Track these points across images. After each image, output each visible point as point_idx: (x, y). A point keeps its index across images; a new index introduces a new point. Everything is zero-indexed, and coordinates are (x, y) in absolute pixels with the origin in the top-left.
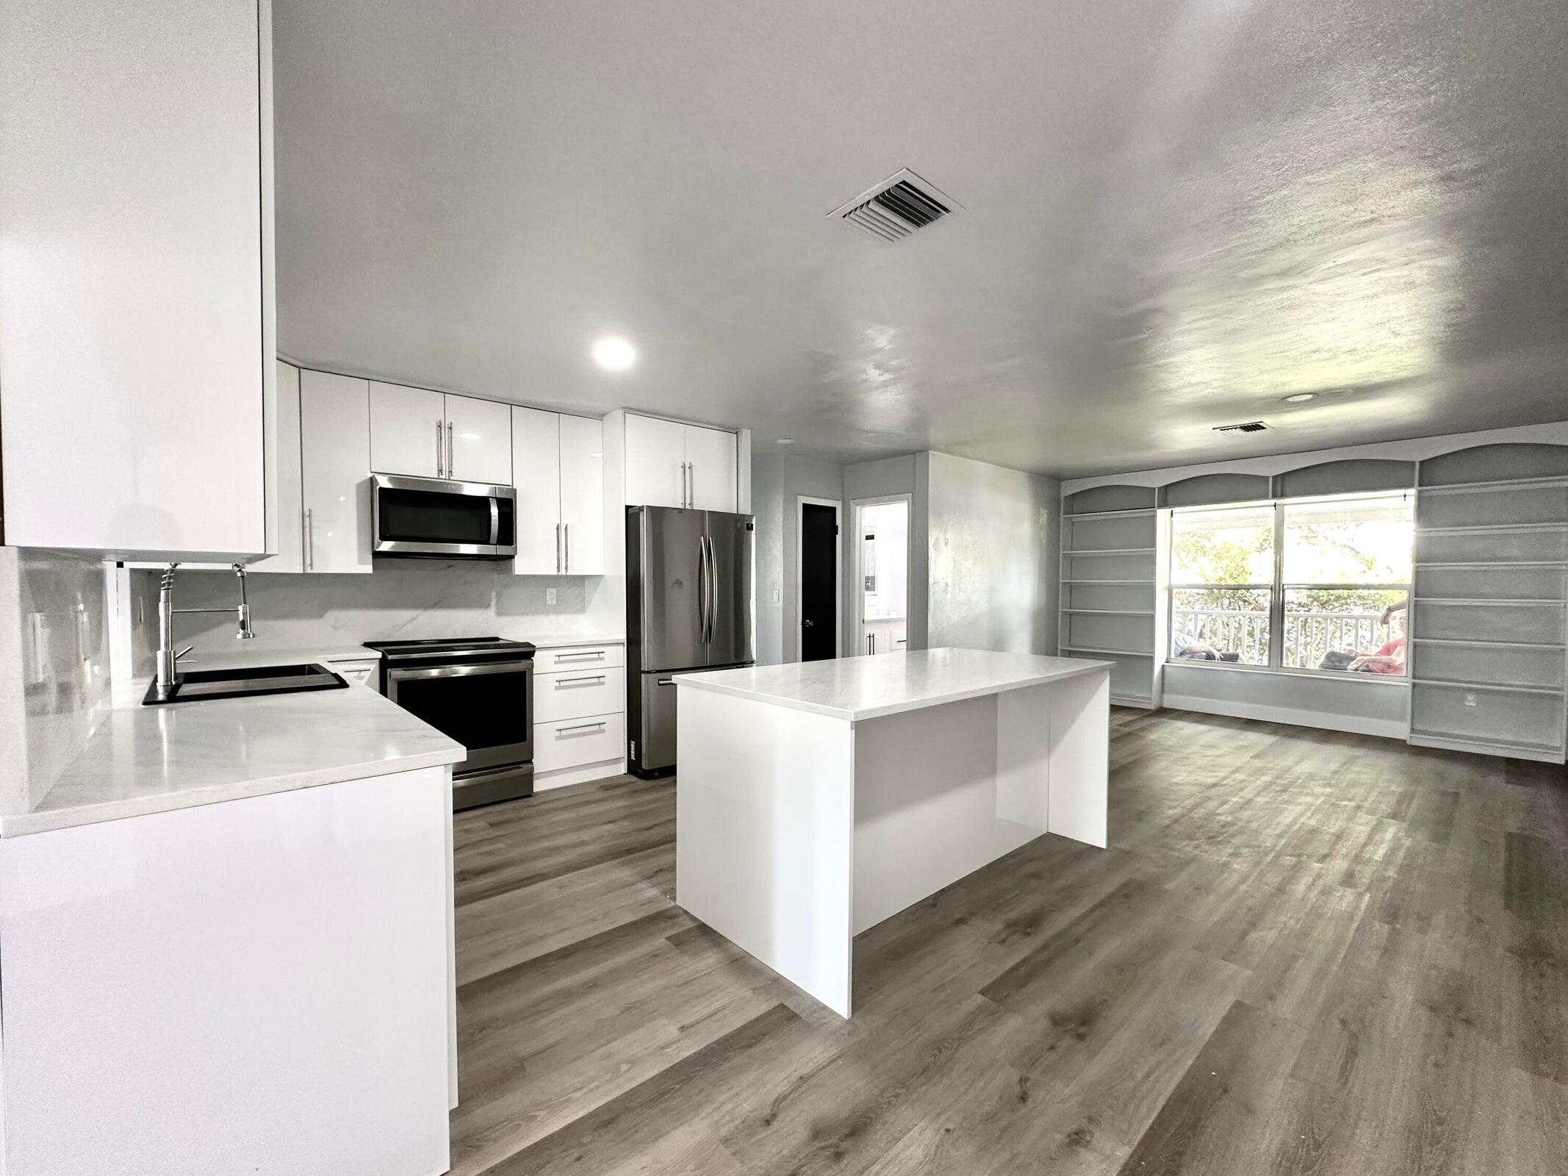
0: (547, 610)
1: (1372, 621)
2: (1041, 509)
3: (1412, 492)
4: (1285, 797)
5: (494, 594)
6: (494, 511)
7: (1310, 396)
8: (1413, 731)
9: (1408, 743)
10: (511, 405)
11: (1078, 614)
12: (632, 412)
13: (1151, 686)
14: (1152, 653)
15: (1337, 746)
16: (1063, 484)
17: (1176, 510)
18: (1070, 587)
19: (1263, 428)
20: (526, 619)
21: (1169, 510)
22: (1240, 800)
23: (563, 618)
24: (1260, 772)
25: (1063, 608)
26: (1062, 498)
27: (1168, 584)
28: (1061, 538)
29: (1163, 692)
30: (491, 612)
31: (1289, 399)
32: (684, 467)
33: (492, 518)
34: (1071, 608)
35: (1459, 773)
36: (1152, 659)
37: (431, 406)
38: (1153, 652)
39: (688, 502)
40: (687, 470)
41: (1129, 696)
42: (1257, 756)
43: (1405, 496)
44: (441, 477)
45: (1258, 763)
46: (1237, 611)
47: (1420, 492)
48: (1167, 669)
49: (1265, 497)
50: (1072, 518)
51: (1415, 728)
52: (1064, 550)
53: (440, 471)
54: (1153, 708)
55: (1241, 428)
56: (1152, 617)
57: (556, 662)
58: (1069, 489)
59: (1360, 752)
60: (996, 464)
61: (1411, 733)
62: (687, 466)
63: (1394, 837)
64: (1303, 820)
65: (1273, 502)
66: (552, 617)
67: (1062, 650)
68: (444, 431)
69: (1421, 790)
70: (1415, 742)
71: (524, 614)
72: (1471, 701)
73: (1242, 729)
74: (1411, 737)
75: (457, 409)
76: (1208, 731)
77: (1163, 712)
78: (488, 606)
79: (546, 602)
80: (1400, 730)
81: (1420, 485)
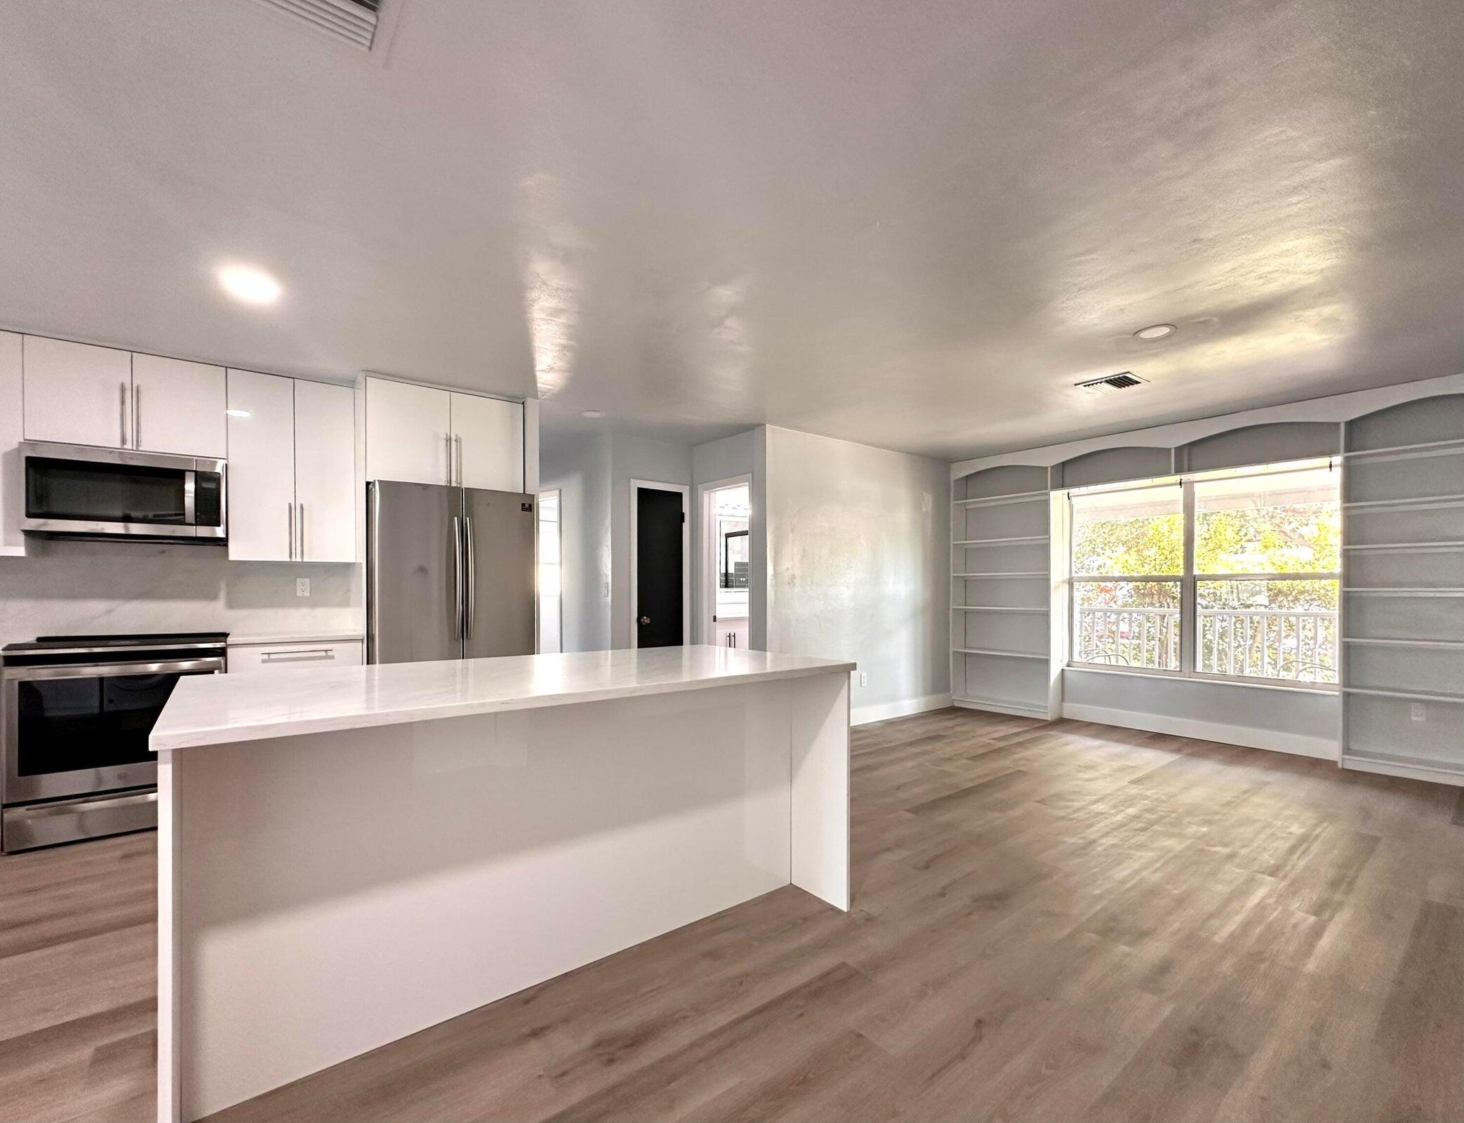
0: (298, 603)
1: (1316, 619)
2: (925, 494)
3: (1338, 460)
4: (1142, 838)
5: (223, 585)
6: (190, 486)
7: (1165, 330)
8: (1347, 750)
9: (1340, 766)
10: (226, 368)
11: (973, 612)
12: (374, 375)
13: (1047, 695)
14: (1047, 655)
15: (1248, 768)
16: (954, 466)
17: (1074, 491)
18: (965, 581)
19: (1137, 383)
20: (270, 613)
21: (1066, 491)
22: (1081, 841)
23: (319, 612)
24: (1130, 801)
25: (953, 605)
26: (952, 483)
27: (1068, 577)
28: (952, 527)
29: (1063, 700)
30: (220, 604)
31: (1144, 335)
32: (449, 440)
33: (186, 495)
34: (966, 605)
35: (1392, 807)
36: (1046, 662)
37: (115, 367)
38: (1049, 654)
39: (454, 479)
40: (453, 443)
41: (1026, 705)
42: (1136, 782)
43: (1331, 466)
44: (125, 447)
45: (1134, 790)
46: (1166, 609)
47: (1347, 459)
48: (1067, 674)
49: (1166, 473)
50: (965, 504)
51: (1351, 747)
52: (954, 541)
53: (123, 441)
54: (1049, 719)
55: (1107, 381)
56: (1046, 615)
57: (264, 661)
58: (960, 471)
59: (1274, 777)
60: (855, 441)
61: (1344, 753)
62: (453, 438)
63: (1260, 903)
64: (1144, 873)
65: (1177, 478)
66: (304, 611)
67: (954, 652)
68: (129, 396)
69: (1328, 831)
70: (1350, 765)
71: (265, 606)
72: (1418, 717)
73: (1141, 745)
74: (1343, 759)
75: (149, 371)
76: (1099, 747)
77: (1062, 723)
78: (214, 597)
79: (296, 594)
80: (1330, 749)
81: (1346, 452)
